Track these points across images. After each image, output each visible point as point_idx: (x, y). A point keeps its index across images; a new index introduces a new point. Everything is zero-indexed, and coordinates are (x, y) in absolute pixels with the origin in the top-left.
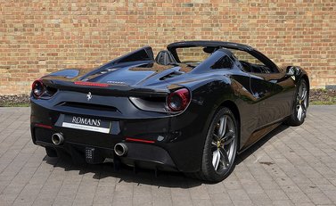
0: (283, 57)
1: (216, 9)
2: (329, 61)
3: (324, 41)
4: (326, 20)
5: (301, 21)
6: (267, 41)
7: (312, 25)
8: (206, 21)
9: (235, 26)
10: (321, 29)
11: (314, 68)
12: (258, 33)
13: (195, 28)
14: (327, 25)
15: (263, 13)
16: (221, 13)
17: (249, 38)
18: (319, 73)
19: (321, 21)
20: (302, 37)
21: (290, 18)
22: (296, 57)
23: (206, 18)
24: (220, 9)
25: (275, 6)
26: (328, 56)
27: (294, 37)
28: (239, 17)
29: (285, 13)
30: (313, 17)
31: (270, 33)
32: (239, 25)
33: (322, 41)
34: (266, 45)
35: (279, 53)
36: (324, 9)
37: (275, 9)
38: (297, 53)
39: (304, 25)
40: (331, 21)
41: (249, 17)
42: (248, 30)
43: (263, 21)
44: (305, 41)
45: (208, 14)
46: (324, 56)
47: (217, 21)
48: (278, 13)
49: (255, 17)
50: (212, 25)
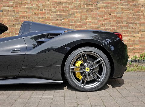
1: (18, 13)
4: (90, 19)
5: (73, 20)
7: (80, 22)
8: (11, 21)
10: (86, 24)
14: (90, 22)
15: (48, 15)
16: (21, 16)
19: (86, 19)
21: (66, 18)
23: (11, 19)
24: (20, 13)
25: (55, 10)
28: (32, 18)
29: (62, 15)
30: (81, 17)
36: (87, 11)
37: (55, 12)
39: (75, 22)
40: (92, 19)
41: (39, 18)
43: (48, 20)
45: (13, 16)
47: (18, 21)
48: (57, 15)
49: (43, 18)
50: (16, 24)
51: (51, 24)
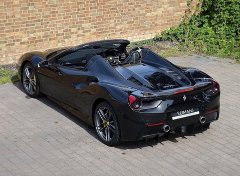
0: (83, 25)
2: (116, 25)
3: (112, 9)
6: (72, 14)
11: (105, 32)
12: (64, 8)
13: (15, 8)
17: (57, 12)
18: (109, 35)
20: (96, 8)
22: (92, 24)
26: (115, 21)
27: (91, 8)
31: (74, 7)
32: (49, 3)
33: (111, 9)
34: (70, 17)
35: (81, 22)
38: (93, 21)
42: (56, 6)
44: (99, 11)
46: (112, 21)
51: (71, 2)
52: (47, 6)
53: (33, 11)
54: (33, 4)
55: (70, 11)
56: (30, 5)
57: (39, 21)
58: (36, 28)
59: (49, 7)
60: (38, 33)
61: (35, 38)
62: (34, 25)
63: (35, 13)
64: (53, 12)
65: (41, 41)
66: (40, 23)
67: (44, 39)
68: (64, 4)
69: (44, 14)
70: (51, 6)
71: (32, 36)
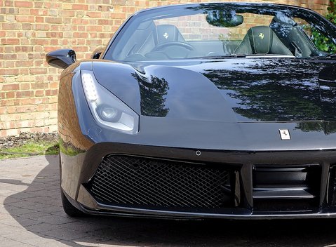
6: (89, 42)
9: (41, 13)
12: (74, 28)
17: (61, 36)
21: (118, 3)
31: (93, 29)
32: (45, 13)
42: (59, 21)
51: (88, 19)
52: (40, 19)
53: (12, 27)
54: (11, 11)
55: (85, 36)
56: (7, 11)
57: (24, 49)
58: (19, 64)
59: (45, 23)
60: (24, 77)
61: (16, 87)
62: (14, 57)
63: (17, 32)
64: (53, 35)
65: (28, 94)
66: (26, 54)
67: (35, 91)
68: (75, 20)
69: (34, 35)
70: (49, 21)
71: (10, 81)
